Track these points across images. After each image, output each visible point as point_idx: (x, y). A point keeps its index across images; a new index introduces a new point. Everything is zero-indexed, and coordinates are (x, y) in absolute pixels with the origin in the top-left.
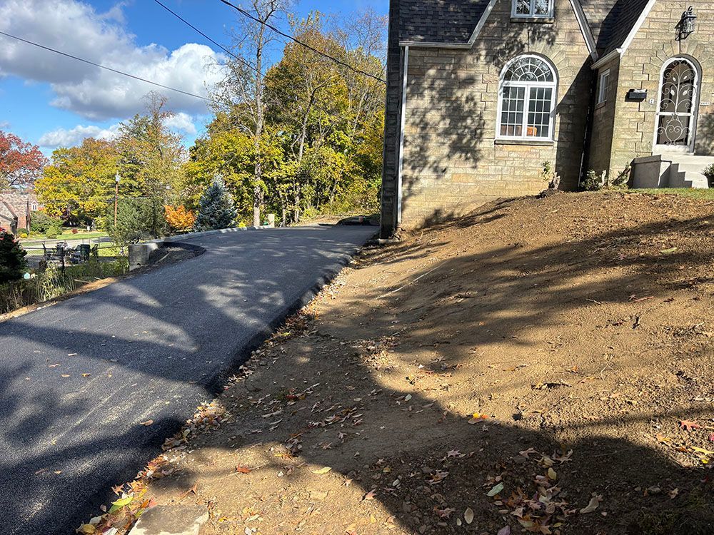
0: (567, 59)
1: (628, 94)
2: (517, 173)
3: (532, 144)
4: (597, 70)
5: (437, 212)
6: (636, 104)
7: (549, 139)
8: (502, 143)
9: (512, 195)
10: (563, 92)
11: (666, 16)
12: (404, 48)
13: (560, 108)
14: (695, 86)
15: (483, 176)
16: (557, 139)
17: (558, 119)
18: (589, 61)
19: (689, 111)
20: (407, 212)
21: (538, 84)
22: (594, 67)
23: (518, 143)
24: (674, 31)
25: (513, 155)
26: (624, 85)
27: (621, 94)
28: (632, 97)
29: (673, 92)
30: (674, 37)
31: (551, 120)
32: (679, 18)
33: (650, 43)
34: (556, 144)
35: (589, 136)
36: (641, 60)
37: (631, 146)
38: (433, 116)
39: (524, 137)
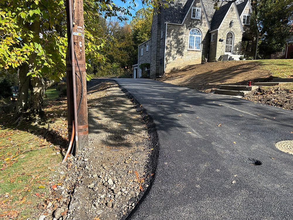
0: (204, 30)
1: (220, 40)
2: (193, 58)
3: (196, 51)
4: (211, 33)
5: (174, 68)
6: (221, 42)
7: (200, 50)
8: (190, 51)
9: (192, 64)
10: (203, 38)
11: (227, 22)
12: (166, 24)
13: (202, 42)
14: (233, 38)
15: (185, 59)
16: (202, 50)
17: (202, 45)
18: (209, 31)
19: (231, 44)
20: (166, 68)
21: (197, 36)
22: (210, 32)
23: (193, 51)
24: (229, 25)
25: (192, 54)
26: (219, 37)
27: (218, 40)
28: (221, 40)
29: (228, 40)
30: (229, 27)
31: (200, 45)
32: (230, 22)
33: (224, 28)
34: (202, 51)
35: (209, 49)
36: (222, 32)
37: (220, 52)
38: (173, 43)
39: (194, 49)
